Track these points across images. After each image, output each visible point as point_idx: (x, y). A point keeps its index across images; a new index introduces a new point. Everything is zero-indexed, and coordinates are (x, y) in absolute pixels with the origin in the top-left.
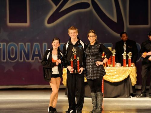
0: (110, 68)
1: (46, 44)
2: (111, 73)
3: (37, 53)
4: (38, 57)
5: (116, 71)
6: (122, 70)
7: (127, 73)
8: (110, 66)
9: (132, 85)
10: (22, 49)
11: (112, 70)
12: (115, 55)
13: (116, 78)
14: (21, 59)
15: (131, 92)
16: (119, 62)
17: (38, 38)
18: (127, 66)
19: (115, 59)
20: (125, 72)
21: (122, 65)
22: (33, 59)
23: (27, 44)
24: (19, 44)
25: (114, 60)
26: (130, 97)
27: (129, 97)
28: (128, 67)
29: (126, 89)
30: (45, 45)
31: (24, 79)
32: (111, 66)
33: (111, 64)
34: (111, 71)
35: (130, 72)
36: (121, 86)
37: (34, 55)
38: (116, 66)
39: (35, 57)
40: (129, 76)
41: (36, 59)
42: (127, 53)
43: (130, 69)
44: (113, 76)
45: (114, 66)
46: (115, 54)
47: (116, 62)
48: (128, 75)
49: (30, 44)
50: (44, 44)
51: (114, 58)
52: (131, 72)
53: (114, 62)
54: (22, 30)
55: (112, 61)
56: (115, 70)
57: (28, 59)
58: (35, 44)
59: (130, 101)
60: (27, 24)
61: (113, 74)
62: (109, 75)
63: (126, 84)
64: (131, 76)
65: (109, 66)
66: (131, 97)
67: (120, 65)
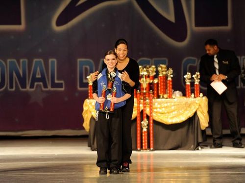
0: (163, 100)
1: (55, 60)
2: (166, 107)
3: (38, 76)
4: (41, 83)
5: (175, 105)
6: (184, 103)
7: (193, 107)
8: (163, 97)
9: (200, 128)
10: (13, 69)
11: (167, 103)
12: (172, 78)
13: (173, 117)
14: (11, 87)
15: (200, 140)
16: (180, 91)
17: (40, 50)
18: (193, 95)
19: (173, 85)
20: (189, 106)
21: (184, 95)
22: (32, 86)
23: (21, 60)
24: (9, 60)
25: (171, 86)
26: (198, 149)
27: (196, 148)
28: (195, 97)
29: (191, 136)
30: (53, 62)
31: (17, 120)
32: (166, 96)
33: (165, 93)
34: (166, 105)
35: (197, 107)
36: (183, 131)
37: (34, 80)
38: (173, 97)
39: (36, 84)
40: (196, 113)
41: (37, 85)
42: (192, 75)
43: (197, 102)
44: (168, 113)
45: (170, 97)
46: (172, 76)
47: (173, 91)
48: (194, 111)
49: (26, 60)
50: (50, 60)
51: (171, 83)
52: (200, 105)
53: (171, 89)
54: (12, 37)
55: (166, 88)
56: (172, 104)
57: (24, 86)
58: (36, 61)
59: (197, 156)
60: (22, 27)
61: (168, 110)
62: (163, 112)
63: (191, 127)
64: (199, 114)
65: (161, 97)
66: (200, 148)
67: (180, 95)
